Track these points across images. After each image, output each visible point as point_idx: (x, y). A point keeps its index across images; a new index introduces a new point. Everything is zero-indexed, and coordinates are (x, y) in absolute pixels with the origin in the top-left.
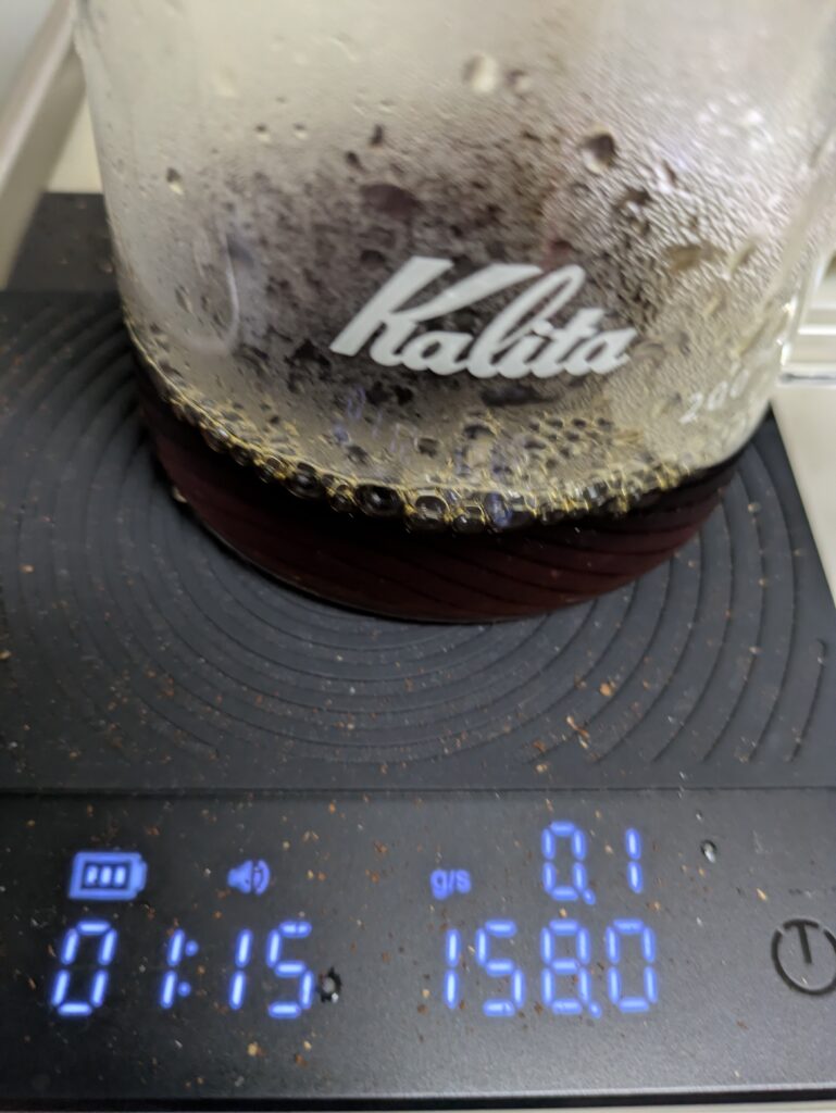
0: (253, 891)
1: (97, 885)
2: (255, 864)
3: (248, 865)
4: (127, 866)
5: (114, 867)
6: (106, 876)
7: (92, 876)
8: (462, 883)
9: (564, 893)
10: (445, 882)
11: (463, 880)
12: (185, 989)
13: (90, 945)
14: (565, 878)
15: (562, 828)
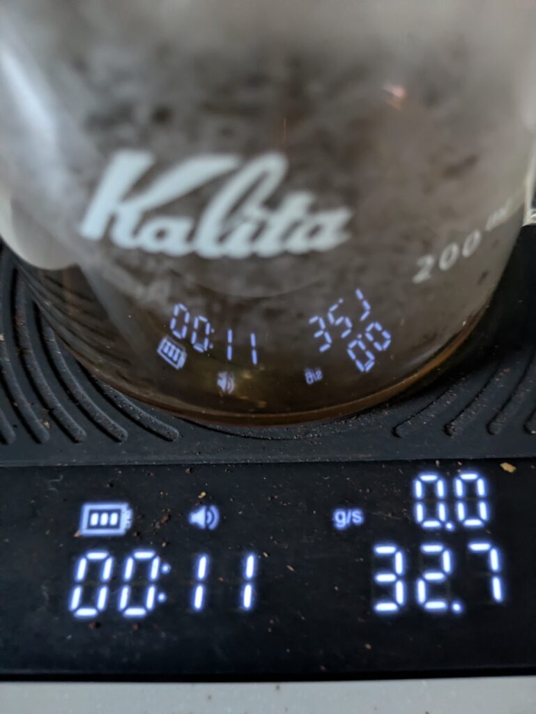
1: (99, 526)
4: (119, 512)
5: (110, 512)
9: (431, 524)
10: (343, 519)
11: (357, 517)
12: (162, 597)
13: (94, 568)
14: (431, 513)
15: (429, 478)
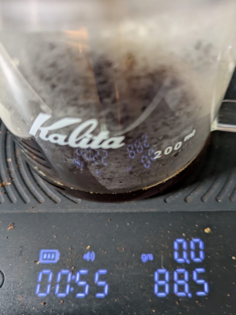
0: (90, 260)
2: (91, 253)
3: (89, 253)
6: (49, 256)
7: (45, 256)
8: (151, 258)
9: (180, 260)
10: (145, 258)
11: (151, 257)
12: (72, 289)
14: (181, 256)
15: (180, 241)
